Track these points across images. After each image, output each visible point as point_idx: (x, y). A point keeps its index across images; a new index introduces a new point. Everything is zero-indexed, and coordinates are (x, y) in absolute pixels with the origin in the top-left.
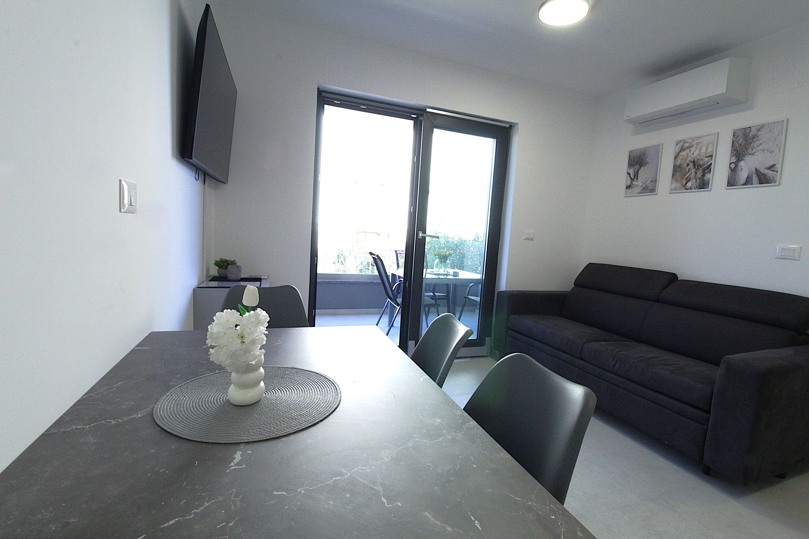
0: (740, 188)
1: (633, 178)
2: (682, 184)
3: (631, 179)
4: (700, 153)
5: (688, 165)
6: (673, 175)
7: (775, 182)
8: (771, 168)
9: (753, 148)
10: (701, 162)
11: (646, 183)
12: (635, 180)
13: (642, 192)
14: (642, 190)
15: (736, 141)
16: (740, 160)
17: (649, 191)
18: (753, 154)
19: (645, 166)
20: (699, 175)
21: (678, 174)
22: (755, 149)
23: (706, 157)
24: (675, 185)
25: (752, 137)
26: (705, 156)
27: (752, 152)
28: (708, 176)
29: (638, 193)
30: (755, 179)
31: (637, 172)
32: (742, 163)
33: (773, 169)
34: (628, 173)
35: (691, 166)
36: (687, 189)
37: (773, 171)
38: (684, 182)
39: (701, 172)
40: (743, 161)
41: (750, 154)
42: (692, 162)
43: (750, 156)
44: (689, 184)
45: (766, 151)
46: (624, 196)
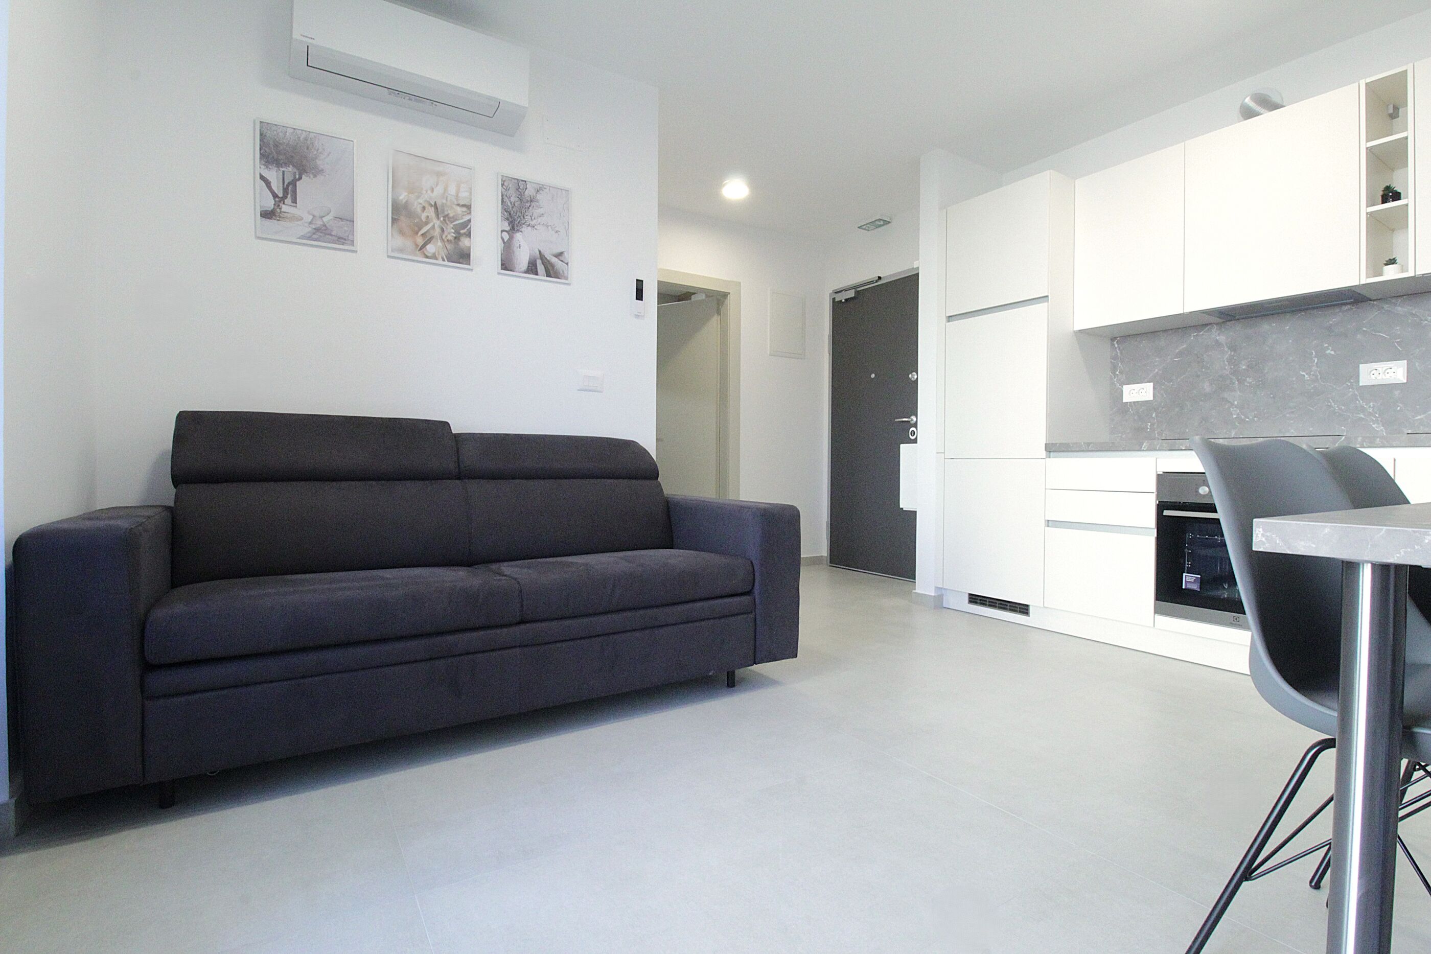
0: (520, 277)
1: (281, 195)
2: (417, 245)
3: (275, 196)
4: (446, 194)
5: (424, 208)
6: (394, 221)
7: (566, 278)
8: (559, 255)
9: (533, 218)
10: (449, 212)
11: (325, 219)
12: (288, 200)
13: (315, 236)
14: (314, 234)
15: (506, 196)
16: (516, 230)
17: (336, 238)
18: (534, 227)
19: (315, 176)
20: (450, 234)
21: (404, 221)
22: (535, 219)
23: (458, 205)
24: (399, 241)
25: (529, 199)
26: (456, 203)
27: (532, 223)
28: (465, 242)
29: (303, 237)
30: (541, 268)
31: (293, 183)
32: (518, 236)
33: (560, 257)
34: (262, 177)
35: (431, 212)
36: (427, 257)
37: (562, 261)
38: (420, 241)
39: (453, 231)
40: (520, 233)
41: (529, 225)
42: (431, 206)
43: (529, 228)
44: (431, 248)
45: (549, 228)
46: (256, 233)
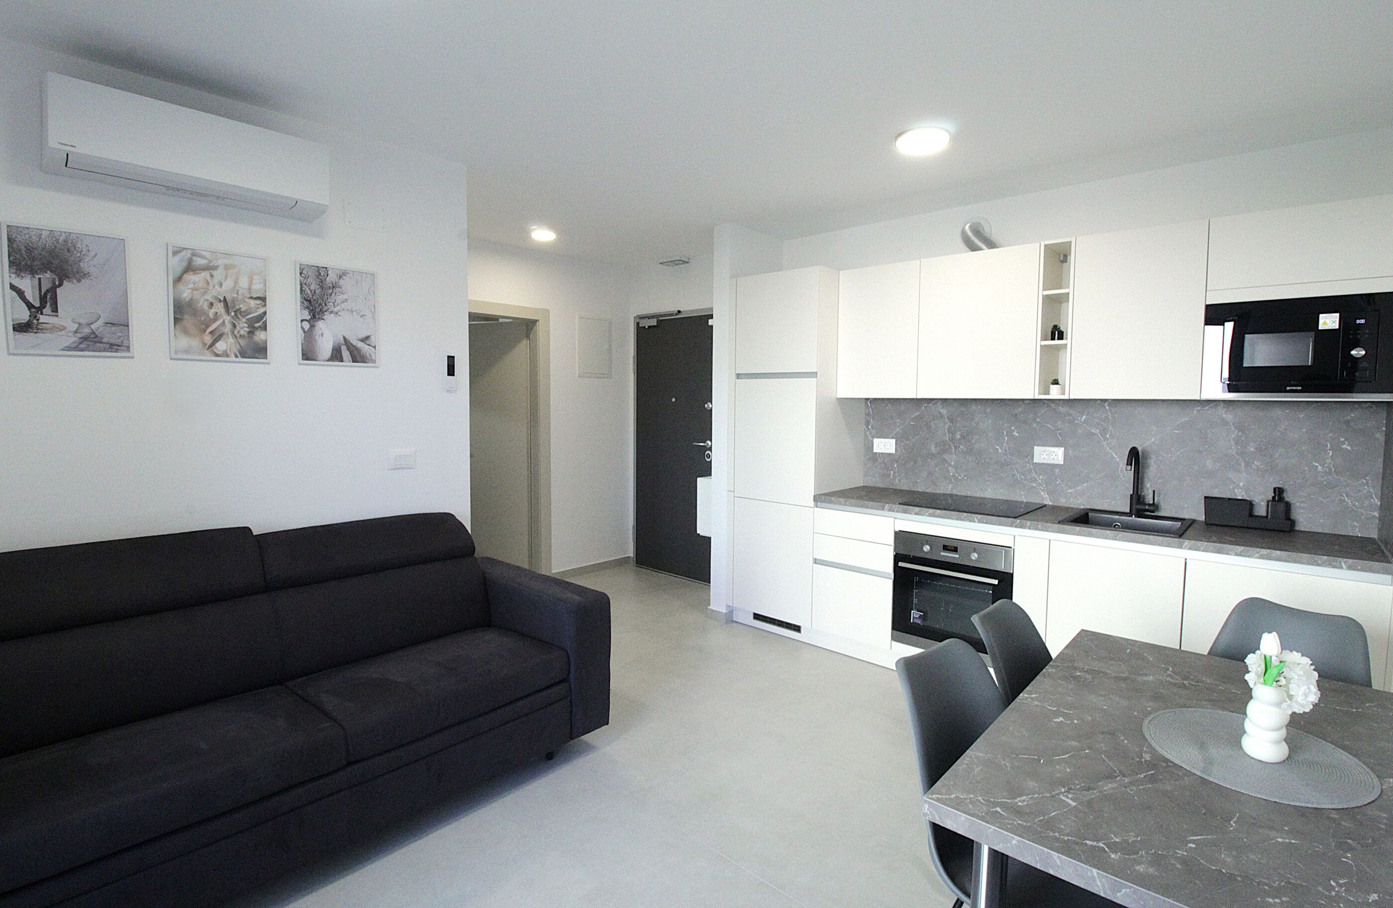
0: (324, 365)
1: (37, 304)
2: (205, 344)
3: (30, 306)
4: (237, 288)
5: (211, 304)
6: (177, 320)
7: (374, 361)
8: (365, 339)
9: (336, 304)
10: (241, 306)
11: (93, 327)
12: (47, 310)
13: (82, 346)
14: (81, 343)
15: (305, 284)
16: (317, 318)
17: (107, 346)
18: (337, 313)
19: (79, 281)
20: (243, 328)
21: (188, 321)
22: (338, 305)
23: (251, 298)
24: (184, 342)
25: (331, 285)
26: (249, 296)
27: (335, 310)
28: (260, 336)
29: (69, 348)
30: (346, 354)
31: (53, 290)
32: (320, 324)
33: (368, 342)
34: (13, 287)
35: (220, 308)
36: (217, 355)
37: (369, 345)
38: (208, 339)
39: (246, 325)
40: (322, 321)
41: (332, 312)
42: (220, 301)
43: (332, 315)
44: (221, 346)
45: (354, 313)
46: (8, 349)
